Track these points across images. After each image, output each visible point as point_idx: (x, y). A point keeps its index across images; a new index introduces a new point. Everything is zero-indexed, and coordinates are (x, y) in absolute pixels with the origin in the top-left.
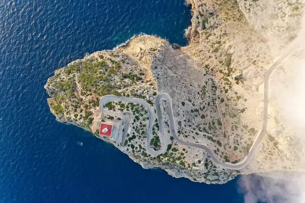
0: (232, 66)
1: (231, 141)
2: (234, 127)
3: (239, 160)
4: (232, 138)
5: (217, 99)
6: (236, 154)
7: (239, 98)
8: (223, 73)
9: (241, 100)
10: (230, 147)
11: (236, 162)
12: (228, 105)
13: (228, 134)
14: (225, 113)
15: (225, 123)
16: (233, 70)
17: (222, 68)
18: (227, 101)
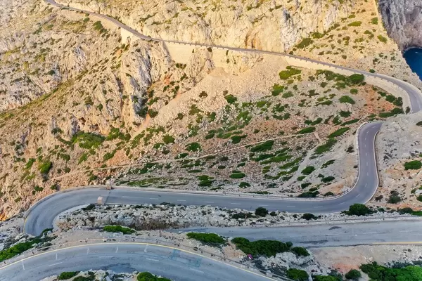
0: (105, 131)
1: (324, 113)
2: (278, 114)
3: (383, 94)
4: (309, 112)
5: (187, 158)
6: (365, 102)
7: (194, 110)
8: (115, 151)
9: (200, 106)
10: (345, 114)
11: (391, 98)
12: (210, 132)
13: (300, 126)
14: (233, 138)
15: (264, 133)
16: (115, 127)
17: (101, 153)
18: (196, 136)
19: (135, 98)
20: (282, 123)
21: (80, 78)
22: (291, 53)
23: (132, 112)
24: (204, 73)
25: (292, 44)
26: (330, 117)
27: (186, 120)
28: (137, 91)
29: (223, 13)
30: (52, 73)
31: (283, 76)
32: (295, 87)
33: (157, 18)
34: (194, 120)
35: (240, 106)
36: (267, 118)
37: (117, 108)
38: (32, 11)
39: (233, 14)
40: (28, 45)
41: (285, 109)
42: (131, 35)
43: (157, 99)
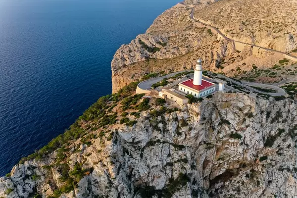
2: (271, 75)
4: (284, 76)
9: (241, 68)
19: (217, 61)
20: (271, 79)
21: (197, 50)
22: (289, 53)
23: (214, 65)
24: (247, 56)
25: (290, 50)
27: (234, 72)
28: (218, 58)
29: (262, 33)
30: (187, 47)
31: (281, 62)
32: (283, 67)
33: (234, 31)
34: (237, 73)
35: (257, 71)
36: (266, 76)
37: (209, 63)
38: (182, 20)
39: (266, 33)
40: (180, 35)
41: (275, 74)
42: (222, 36)
43: (225, 63)
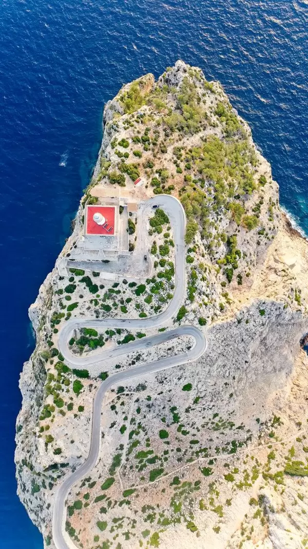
0: (288, 480)
1: (117, 511)
2: (151, 512)
3: (76, 538)
5: (208, 460)
6: (90, 526)
8: (269, 462)
10: (103, 510)
11: (71, 532)
12: (199, 488)
13: (133, 498)
14: (179, 482)
15: (158, 489)
16: (281, 485)
17: (279, 459)
18: (208, 483)
19: (274, 512)
26: (113, 507)
27: (223, 499)
28: (275, 518)
32: (141, 544)
34: (216, 500)
35: (182, 519)
36: (158, 506)
41: (146, 517)
43: (255, 517)
